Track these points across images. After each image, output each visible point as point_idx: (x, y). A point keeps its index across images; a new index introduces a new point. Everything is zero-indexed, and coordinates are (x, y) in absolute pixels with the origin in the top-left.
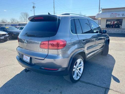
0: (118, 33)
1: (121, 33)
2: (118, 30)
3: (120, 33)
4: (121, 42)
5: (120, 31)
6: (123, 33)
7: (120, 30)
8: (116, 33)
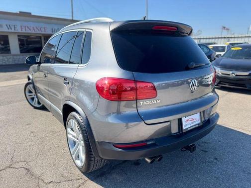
0: (7, 63)
1: (14, 63)
2: (5, 58)
3: (11, 63)
4: (19, 82)
5: (11, 60)
6: (17, 62)
7: (10, 58)
8: (4, 64)
